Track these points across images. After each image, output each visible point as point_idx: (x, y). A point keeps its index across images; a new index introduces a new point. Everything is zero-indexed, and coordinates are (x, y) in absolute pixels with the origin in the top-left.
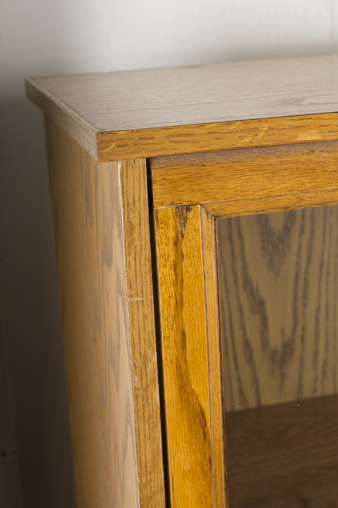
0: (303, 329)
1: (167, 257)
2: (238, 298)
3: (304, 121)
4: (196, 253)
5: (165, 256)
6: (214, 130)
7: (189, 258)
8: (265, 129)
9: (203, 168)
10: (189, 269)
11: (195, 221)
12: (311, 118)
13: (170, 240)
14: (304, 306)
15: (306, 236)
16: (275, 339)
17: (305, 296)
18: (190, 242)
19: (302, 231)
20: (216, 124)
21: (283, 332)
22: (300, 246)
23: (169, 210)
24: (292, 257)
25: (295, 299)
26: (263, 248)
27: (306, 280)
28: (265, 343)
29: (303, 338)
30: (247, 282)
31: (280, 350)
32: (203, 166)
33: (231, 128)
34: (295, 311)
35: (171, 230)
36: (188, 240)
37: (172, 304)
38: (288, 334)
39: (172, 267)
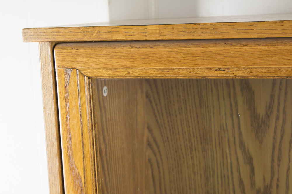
0: (278, 180)
1: (61, 93)
2: (236, 153)
3: (116, 29)
4: (75, 93)
5: (61, 92)
6: (72, 31)
7: (72, 95)
8: (96, 32)
9: (77, 50)
10: (72, 101)
11: (74, 77)
12: (119, 28)
13: (63, 85)
14: (279, 165)
15: (280, 122)
16: (259, 183)
17: (279, 160)
18: (72, 87)
19: (277, 118)
20: (73, 28)
21: (264, 179)
22: (276, 127)
23: (62, 70)
24: (270, 133)
25: (273, 160)
26: (252, 125)
27: (280, 150)
28: (253, 184)
29: (278, 186)
30: (242, 144)
31: (262, 190)
32: (77, 49)
33: (80, 30)
34: (272, 167)
35: (63, 80)
36: (71, 86)
37: (64, 118)
38: (268, 181)
39: (64, 99)
